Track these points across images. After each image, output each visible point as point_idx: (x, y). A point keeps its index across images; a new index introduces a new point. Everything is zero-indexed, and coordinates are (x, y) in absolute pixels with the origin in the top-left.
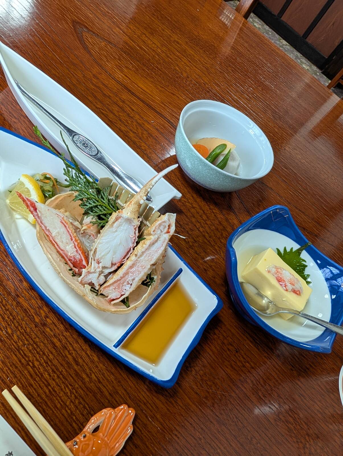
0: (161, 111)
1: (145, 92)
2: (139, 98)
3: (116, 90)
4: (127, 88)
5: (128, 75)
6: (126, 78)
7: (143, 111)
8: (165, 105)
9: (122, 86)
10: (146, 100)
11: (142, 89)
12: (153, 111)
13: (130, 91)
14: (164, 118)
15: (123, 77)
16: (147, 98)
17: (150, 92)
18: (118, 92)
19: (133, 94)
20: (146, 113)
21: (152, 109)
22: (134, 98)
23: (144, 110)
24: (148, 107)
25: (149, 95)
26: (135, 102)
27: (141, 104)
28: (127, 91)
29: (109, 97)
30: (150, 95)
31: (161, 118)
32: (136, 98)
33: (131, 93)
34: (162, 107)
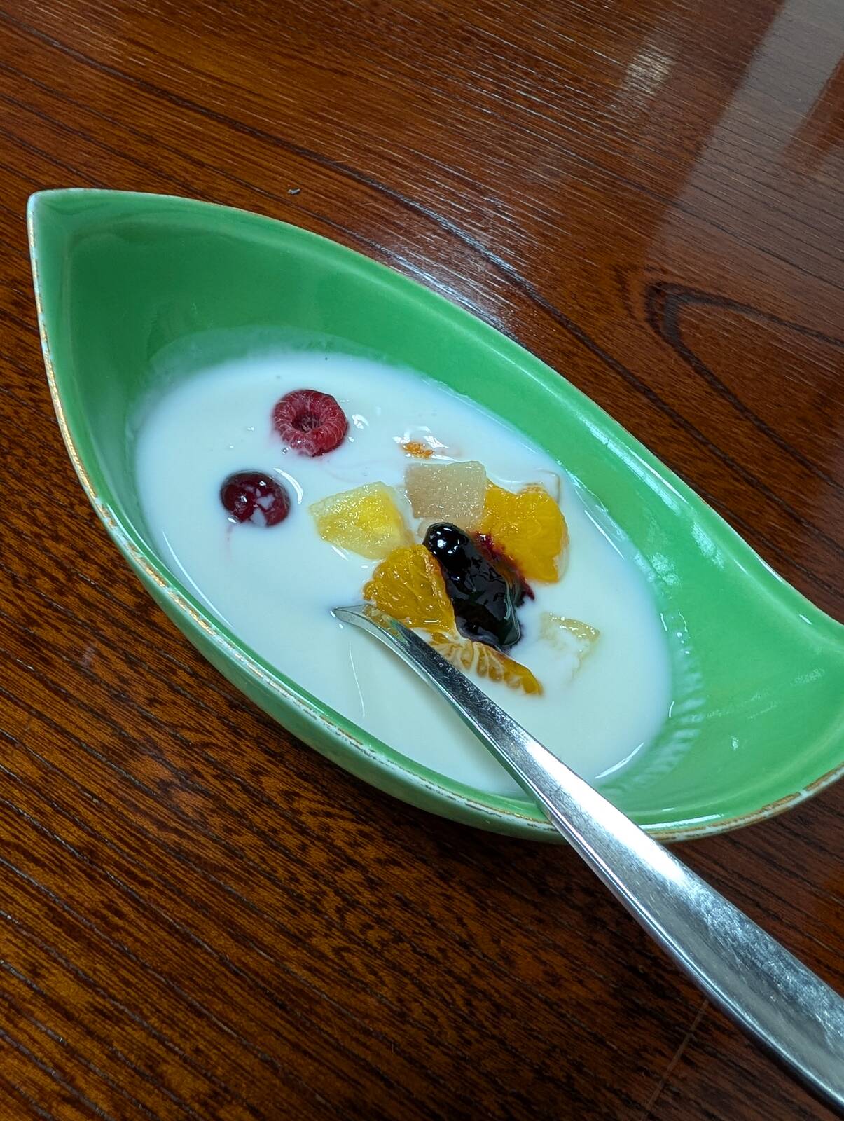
0: (316, 144)
1: (229, 89)
2: (210, 114)
3: (106, 102)
4: (149, 87)
5: (140, 39)
6: (135, 48)
7: (243, 158)
8: (322, 118)
9: (129, 83)
10: (242, 113)
11: (212, 78)
12: (284, 153)
13: (164, 93)
14: (338, 168)
15: (122, 48)
16: (243, 107)
17: (248, 85)
18: (117, 107)
19: (179, 101)
20: (253, 162)
21: (274, 145)
22: (188, 116)
23: (246, 155)
24: (258, 137)
25: (248, 96)
26: (200, 133)
27: (227, 134)
28: (154, 98)
29: (85, 134)
30: (250, 92)
31: (324, 171)
32: (199, 116)
33: (171, 101)
34: (314, 126)
